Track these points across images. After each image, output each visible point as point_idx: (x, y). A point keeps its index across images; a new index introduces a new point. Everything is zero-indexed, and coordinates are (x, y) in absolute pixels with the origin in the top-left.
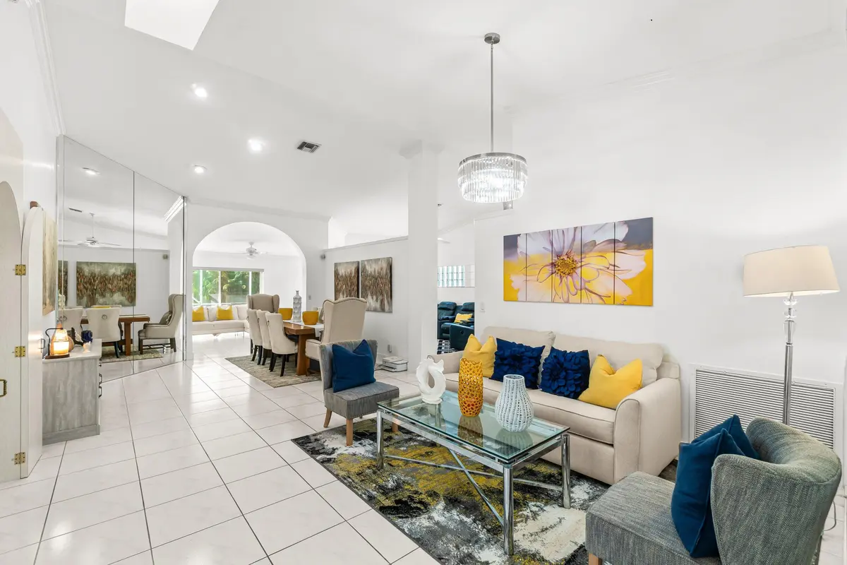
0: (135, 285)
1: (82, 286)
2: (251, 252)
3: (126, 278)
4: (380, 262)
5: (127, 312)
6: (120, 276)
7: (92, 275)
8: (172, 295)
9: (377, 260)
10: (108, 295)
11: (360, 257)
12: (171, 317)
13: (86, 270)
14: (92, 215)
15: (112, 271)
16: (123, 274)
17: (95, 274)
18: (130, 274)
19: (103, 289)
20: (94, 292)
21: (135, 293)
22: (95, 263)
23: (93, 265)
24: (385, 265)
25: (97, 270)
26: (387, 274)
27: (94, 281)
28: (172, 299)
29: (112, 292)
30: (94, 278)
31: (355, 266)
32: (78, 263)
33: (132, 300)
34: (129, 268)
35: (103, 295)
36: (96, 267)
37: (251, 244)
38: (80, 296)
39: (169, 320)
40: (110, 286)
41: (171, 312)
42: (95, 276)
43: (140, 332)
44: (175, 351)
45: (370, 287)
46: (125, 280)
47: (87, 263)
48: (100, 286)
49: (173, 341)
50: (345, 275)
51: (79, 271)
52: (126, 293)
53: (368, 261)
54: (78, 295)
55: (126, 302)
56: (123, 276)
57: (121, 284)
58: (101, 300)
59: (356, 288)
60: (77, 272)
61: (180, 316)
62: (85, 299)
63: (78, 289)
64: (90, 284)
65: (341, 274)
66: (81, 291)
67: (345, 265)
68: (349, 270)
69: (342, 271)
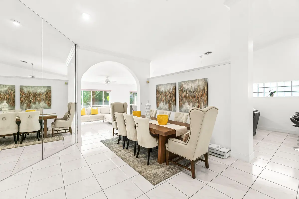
0: (51, 98)
1: (23, 99)
2: (107, 81)
3: (47, 94)
4: (197, 82)
5: (47, 112)
6: (44, 93)
7: (28, 93)
8: (69, 103)
9: (194, 81)
10: (37, 103)
11: (177, 80)
12: (69, 115)
13: (26, 90)
14: (32, 64)
15: (39, 91)
16: (45, 92)
17: (30, 92)
18: (49, 92)
19: (34, 100)
20: (30, 101)
21: (51, 102)
22: (30, 86)
23: (29, 88)
24: (201, 84)
25: (31, 90)
26: (204, 89)
27: (30, 96)
28: (69, 106)
29: (39, 101)
30: (29, 94)
31: (173, 86)
32: (21, 87)
33: (50, 105)
34: (48, 89)
35: (34, 103)
36: (31, 88)
37: (107, 77)
38: (22, 104)
39: (68, 117)
40: (38, 98)
41: (69, 112)
42: (30, 94)
43: (52, 124)
44: (71, 134)
45: (187, 98)
46: (46, 95)
47: (26, 86)
48: (33, 98)
49: (70, 129)
50: (165, 91)
51: (22, 91)
52: (47, 102)
53: (185, 82)
54: (21, 103)
55: (47, 107)
56: (45, 93)
57: (44, 97)
58: (34, 106)
59: (174, 99)
60: (21, 91)
61: (74, 114)
62: (25, 105)
63: (21, 100)
64: (28, 98)
65: (161, 90)
66: (23, 101)
67: (165, 85)
68: (168, 88)
69: (162, 89)
